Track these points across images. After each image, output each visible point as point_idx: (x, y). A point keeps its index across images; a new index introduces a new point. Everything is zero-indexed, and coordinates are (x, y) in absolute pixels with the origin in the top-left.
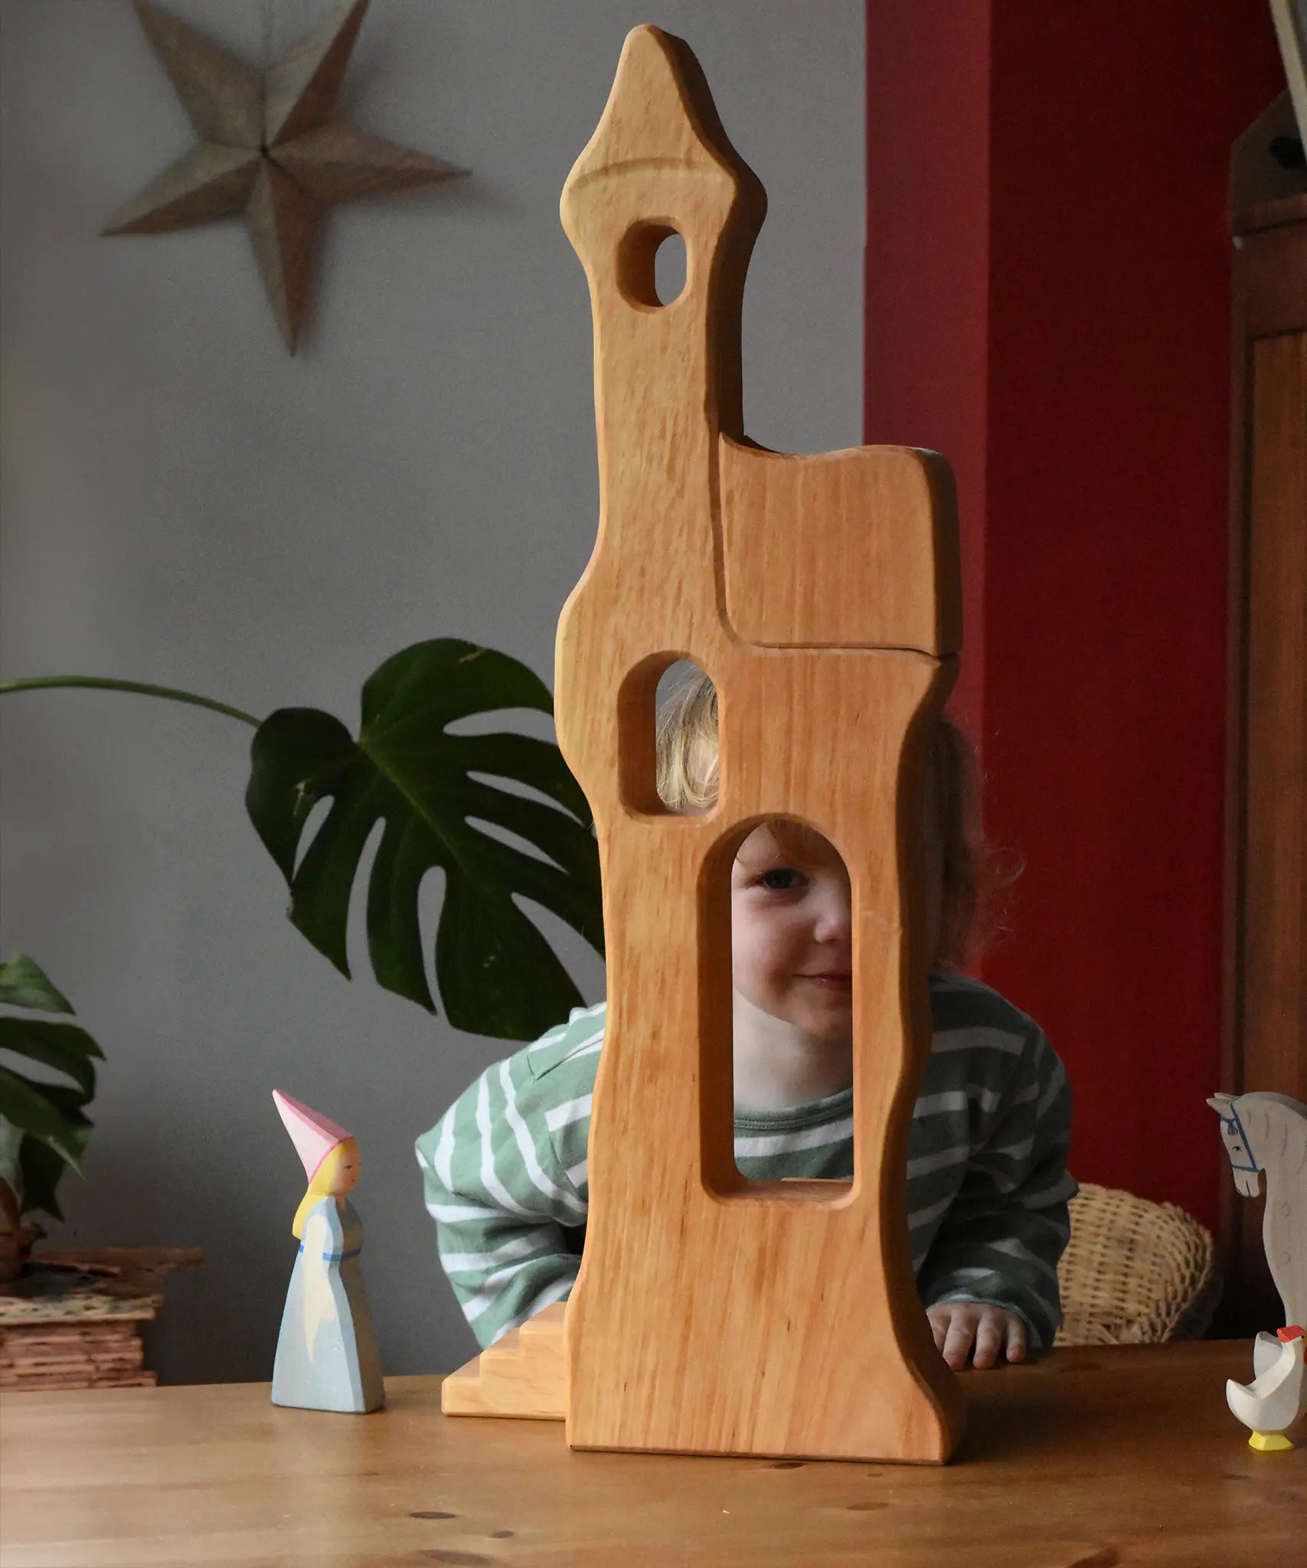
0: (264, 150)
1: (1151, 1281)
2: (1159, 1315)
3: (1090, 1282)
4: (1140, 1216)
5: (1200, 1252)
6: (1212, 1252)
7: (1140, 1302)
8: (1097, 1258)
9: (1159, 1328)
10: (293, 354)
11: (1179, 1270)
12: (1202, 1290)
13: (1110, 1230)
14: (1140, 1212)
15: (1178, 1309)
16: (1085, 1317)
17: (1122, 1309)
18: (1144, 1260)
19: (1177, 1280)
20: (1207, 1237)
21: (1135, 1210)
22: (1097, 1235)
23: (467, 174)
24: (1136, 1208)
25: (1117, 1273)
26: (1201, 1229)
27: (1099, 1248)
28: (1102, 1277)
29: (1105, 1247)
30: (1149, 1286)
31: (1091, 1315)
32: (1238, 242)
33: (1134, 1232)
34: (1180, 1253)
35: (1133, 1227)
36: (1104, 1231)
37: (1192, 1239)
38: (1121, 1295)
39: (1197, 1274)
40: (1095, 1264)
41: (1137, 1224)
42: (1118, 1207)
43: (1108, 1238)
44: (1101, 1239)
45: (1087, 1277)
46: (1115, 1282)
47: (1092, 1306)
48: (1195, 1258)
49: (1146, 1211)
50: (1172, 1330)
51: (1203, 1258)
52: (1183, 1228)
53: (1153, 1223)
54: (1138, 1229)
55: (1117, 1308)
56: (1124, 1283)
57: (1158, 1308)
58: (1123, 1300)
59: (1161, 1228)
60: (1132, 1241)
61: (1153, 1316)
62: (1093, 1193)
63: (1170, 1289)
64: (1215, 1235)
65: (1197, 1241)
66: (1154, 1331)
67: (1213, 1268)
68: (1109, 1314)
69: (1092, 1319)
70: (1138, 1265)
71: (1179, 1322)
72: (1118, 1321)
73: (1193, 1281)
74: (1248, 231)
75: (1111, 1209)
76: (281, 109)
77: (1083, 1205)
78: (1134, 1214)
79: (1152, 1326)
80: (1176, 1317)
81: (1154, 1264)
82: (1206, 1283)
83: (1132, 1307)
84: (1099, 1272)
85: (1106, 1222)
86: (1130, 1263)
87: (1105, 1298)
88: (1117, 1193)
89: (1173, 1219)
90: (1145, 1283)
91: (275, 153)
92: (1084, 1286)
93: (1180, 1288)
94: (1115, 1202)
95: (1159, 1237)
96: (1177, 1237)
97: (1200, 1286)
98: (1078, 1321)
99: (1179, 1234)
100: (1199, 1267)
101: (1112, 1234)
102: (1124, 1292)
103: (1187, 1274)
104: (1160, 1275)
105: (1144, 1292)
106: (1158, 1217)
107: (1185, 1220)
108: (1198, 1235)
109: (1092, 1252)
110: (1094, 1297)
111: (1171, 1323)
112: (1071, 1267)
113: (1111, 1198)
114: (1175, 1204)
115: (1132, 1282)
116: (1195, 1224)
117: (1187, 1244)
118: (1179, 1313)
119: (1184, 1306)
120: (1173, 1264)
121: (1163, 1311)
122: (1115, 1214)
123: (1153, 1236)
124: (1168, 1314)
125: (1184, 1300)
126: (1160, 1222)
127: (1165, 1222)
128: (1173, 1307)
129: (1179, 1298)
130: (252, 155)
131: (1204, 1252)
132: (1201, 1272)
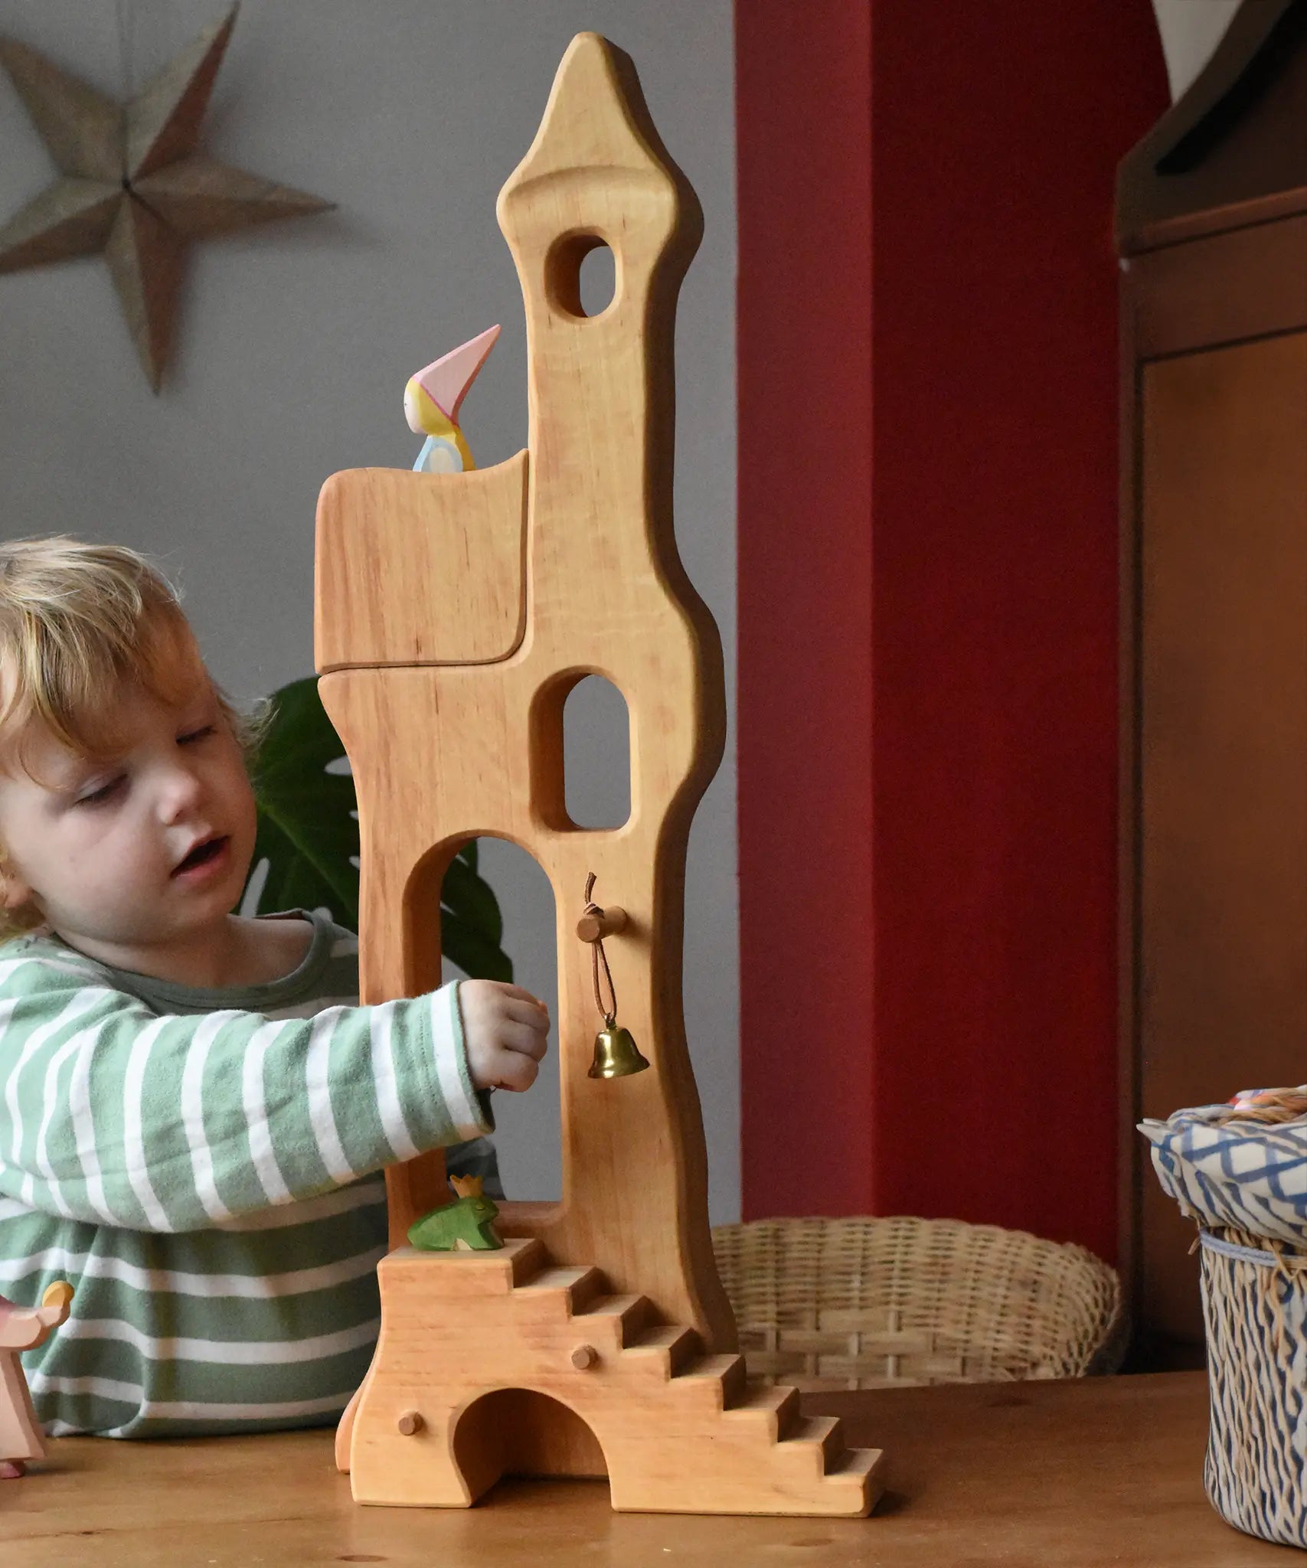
0: (126, 184)
1: (1056, 1322)
2: (1071, 1355)
3: (992, 1325)
4: (1044, 1257)
5: (1108, 1293)
6: (1121, 1293)
7: (1045, 1345)
8: (1001, 1301)
9: (1072, 1367)
10: (156, 391)
11: (1087, 1309)
12: (1114, 1330)
13: (1012, 1271)
14: (1044, 1253)
15: (1090, 1348)
16: (988, 1360)
17: (1026, 1352)
18: (1048, 1301)
19: (1087, 1319)
20: (1114, 1277)
21: (1038, 1251)
22: (998, 1277)
23: (334, 207)
24: (1039, 1248)
25: (1020, 1315)
26: (1107, 1268)
27: (1001, 1291)
28: (1004, 1319)
29: (1008, 1289)
30: (1054, 1327)
31: (994, 1358)
32: (1124, 264)
33: (1038, 1273)
34: (1088, 1292)
35: (1036, 1268)
36: (1005, 1273)
37: (1100, 1279)
38: (1026, 1338)
39: (1106, 1313)
40: (999, 1307)
41: (1040, 1264)
42: (1019, 1248)
43: (1010, 1280)
44: (1004, 1282)
45: (989, 1321)
46: (1018, 1325)
47: (995, 1349)
48: (1104, 1299)
49: (1050, 1252)
50: (1086, 1369)
51: (1112, 1296)
52: (1088, 1266)
53: (1057, 1264)
54: (1041, 1270)
55: (1022, 1351)
56: (1028, 1326)
57: (1069, 1348)
58: (1026, 1342)
59: (1066, 1268)
60: (1035, 1282)
61: (1065, 1355)
62: (993, 1234)
63: (1080, 1329)
64: (1120, 1275)
65: (1105, 1281)
66: (1067, 1371)
67: (1123, 1307)
68: (1013, 1357)
69: (995, 1363)
70: (1042, 1307)
71: (1091, 1362)
72: (1023, 1364)
73: (1103, 1321)
74: (1134, 251)
75: (1013, 1250)
76: (142, 144)
77: (984, 1247)
78: (1036, 1255)
79: (1065, 1365)
80: (1089, 1357)
81: (1058, 1304)
82: (1117, 1321)
83: (1036, 1350)
84: (1002, 1315)
85: (1007, 1264)
86: (1033, 1305)
87: (1008, 1342)
88: (1019, 1235)
89: (1078, 1259)
90: (1051, 1325)
91: (138, 187)
92: (986, 1329)
93: (1091, 1329)
94: (1017, 1243)
95: (1063, 1277)
96: (1084, 1277)
97: (1109, 1326)
98: (981, 1365)
99: (1085, 1273)
100: (1108, 1306)
101: (1015, 1276)
102: (1028, 1334)
103: (1097, 1313)
104: (1065, 1316)
105: (1050, 1334)
106: (1062, 1257)
107: (1089, 1260)
108: (1104, 1275)
109: (995, 1295)
110: (996, 1340)
111: (1084, 1363)
112: (973, 1311)
113: (1012, 1239)
114: (1078, 1243)
115: (1037, 1324)
116: (1101, 1264)
117: (1095, 1283)
118: (1092, 1352)
119: (1096, 1346)
120: (1081, 1304)
121: (1075, 1350)
122: (1016, 1255)
123: (1058, 1277)
124: (1081, 1354)
125: (1096, 1338)
126: (1064, 1263)
127: (1070, 1262)
128: (1085, 1349)
129: (1091, 1336)
130: (114, 190)
131: (1112, 1290)
132: (1111, 1310)
